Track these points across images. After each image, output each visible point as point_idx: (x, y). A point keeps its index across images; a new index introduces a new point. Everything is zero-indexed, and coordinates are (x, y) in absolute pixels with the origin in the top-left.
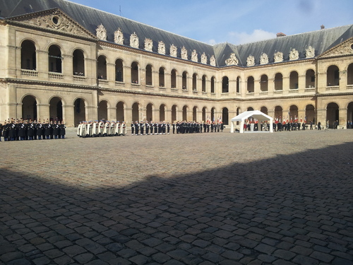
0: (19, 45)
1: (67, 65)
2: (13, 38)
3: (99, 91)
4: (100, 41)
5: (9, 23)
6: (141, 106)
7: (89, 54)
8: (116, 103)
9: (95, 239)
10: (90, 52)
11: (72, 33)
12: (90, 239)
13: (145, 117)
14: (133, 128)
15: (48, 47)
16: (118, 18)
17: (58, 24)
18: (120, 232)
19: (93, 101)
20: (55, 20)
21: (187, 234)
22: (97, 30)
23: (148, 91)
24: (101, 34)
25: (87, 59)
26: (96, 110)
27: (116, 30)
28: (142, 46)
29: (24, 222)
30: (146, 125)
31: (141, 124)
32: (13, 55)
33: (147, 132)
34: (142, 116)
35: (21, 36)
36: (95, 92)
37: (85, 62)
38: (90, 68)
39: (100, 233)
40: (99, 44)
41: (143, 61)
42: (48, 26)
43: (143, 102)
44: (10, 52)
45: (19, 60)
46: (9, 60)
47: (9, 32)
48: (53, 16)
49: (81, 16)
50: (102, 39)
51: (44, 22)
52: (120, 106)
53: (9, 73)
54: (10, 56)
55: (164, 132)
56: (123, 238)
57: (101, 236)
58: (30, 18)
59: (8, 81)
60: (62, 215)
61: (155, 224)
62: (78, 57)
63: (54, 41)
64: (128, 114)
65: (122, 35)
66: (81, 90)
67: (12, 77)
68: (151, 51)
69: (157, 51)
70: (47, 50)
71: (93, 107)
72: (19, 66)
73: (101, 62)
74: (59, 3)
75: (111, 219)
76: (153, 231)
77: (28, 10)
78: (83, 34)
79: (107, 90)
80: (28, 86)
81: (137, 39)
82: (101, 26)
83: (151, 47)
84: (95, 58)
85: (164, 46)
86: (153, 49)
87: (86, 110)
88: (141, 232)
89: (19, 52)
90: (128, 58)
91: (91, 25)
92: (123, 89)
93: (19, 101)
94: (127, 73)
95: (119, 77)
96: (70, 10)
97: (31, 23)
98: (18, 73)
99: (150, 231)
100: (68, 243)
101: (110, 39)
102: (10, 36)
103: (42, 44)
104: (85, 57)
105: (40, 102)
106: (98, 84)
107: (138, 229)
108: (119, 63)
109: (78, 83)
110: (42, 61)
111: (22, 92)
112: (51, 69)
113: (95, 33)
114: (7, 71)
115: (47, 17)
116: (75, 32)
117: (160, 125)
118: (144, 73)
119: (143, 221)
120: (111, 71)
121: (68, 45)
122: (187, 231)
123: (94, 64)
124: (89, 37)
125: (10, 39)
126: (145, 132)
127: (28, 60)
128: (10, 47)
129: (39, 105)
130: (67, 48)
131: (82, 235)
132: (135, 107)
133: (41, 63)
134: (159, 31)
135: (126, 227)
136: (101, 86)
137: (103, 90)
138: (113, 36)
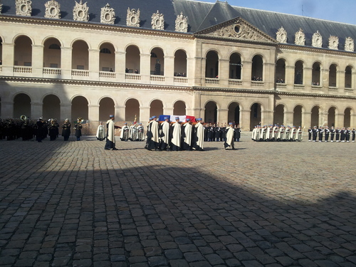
0: (204, 56)
1: (246, 71)
2: (199, 50)
3: (276, 95)
4: (280, 44)
5: (197, 37)
6: (322, 109)
7: (268, 59)
8: (293, 106)
9: (247, 234)
10: (269, 57)
11: (252, 40)
12: (244, 233)
13: (326, 122)
14: (310, 134)
15: (229, 56)
16: (299, 19)
17: (240, 32)
18: (273, 233)
19: (269, 105)
20: (237, 29)
21: (342, 247)
22: (278, 33)
23: (331, 93)
24: (282, 37)
25: (266, 64)
26: (272, 115)
27: (298, 30)
28: (325, 44)
29: (192, 209)
30: (326, 131)
31: (320, 130)
32: (199, 65)
33: (327, 139)
34: (323, 121)
35: (207, 48)
36: (272, 97)
37: (264, 67)
38: (268, 73)
39: (253, 230)
40: (278, 47)
41: (326, 61)
42: (230, 35)
43: (324, 106)
44: (196, 63)
45: (204, 70)
46: (196, 70)
47: (197, 45)
48: (235, 25)
49: (262, 21)
50: (282, 42)
51: (227, 32)
52: (298, 110)
53: (196, 82)
54: (196, 66)
55: (348, 138)
56: (274, 239)
57: (254, 233)
58: (214, 30)
59: (195, 89)
60: (224, 209)
61: (310, 233)
62: (257, 62)
63: (235, 49)
64: (306, 119)
65: (303, 36)
66: (258, 95)
67: (197, 85)
68: (337, 49)
69: (343, 48)
70: (228, 58)
71: (269, 112)
72: (204, 75)
73: (280, 65)
74: (241, 12)
75: (266, 220)
76: (307, 238)
77: (213, 22)
78: (263, 40)
79: (284, 94)
80: (210, 93)
81: (320, 38)
82: (282, 29)
83: (336, 44)
84: (273, 62)
85: (352, 42)
86: (338, 47)
87: (262, 114)
88: (293, 237)
89: (204, 63)
90: (308, 59)
91: (271, 29)
92: (302, 92)
93: (203, 107)
94: (307, 75)
95: (298, 79)
96: (251, 17)
97: (215, 34)
98: (203, 82)
99: (302, 237)
100: (225, 233)
101: (291, 41)
102: (197, 49)
103: (224, 52)
104: (264, 62)
105: (220, 107)
106: (275, 88)
107: (291, 234)
108: (299, 65)
109: (255, 88)
110: (224, 69)
111: (206, 98)
112: (231, 76)
113: (275, 37)
114: (194, 80)
115: (229, 27)
116: (255, 39)
117: (342, 132)
118: (327, 73)
119: (298, 228)
120: (290, 74)
121: (248, 52)
122: (343, 245)
123: (273, 68)
124: (269, 41)
125: (197, 52)
126: (324, 138)
127: (212, 69)
128: (197, 58)
129: (220, 110)
130: (247, 54)
131: (237, 228)
132: (315, 111)
133: (222, 71)
134: (347, 26)
135: (279, 230)
136: (279, 90)
137: (280, 94)
138: (294, 38)
